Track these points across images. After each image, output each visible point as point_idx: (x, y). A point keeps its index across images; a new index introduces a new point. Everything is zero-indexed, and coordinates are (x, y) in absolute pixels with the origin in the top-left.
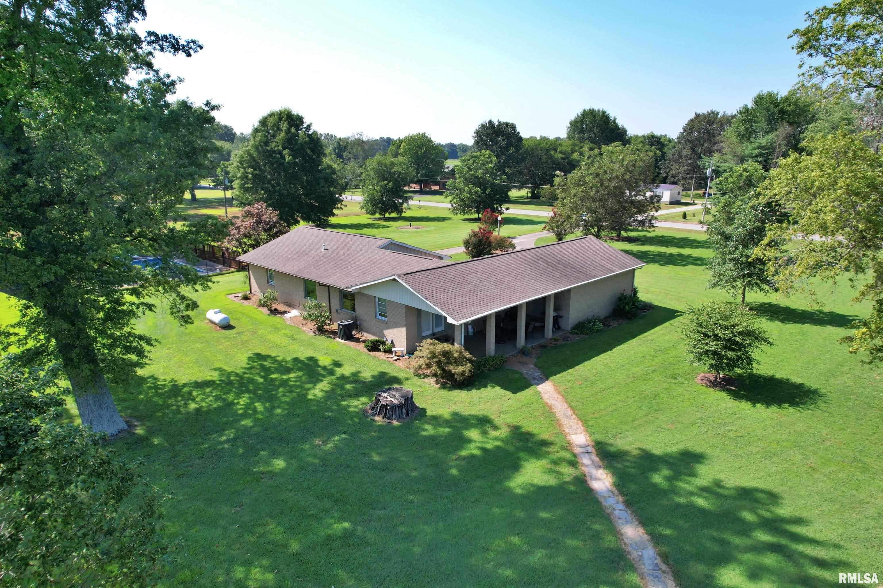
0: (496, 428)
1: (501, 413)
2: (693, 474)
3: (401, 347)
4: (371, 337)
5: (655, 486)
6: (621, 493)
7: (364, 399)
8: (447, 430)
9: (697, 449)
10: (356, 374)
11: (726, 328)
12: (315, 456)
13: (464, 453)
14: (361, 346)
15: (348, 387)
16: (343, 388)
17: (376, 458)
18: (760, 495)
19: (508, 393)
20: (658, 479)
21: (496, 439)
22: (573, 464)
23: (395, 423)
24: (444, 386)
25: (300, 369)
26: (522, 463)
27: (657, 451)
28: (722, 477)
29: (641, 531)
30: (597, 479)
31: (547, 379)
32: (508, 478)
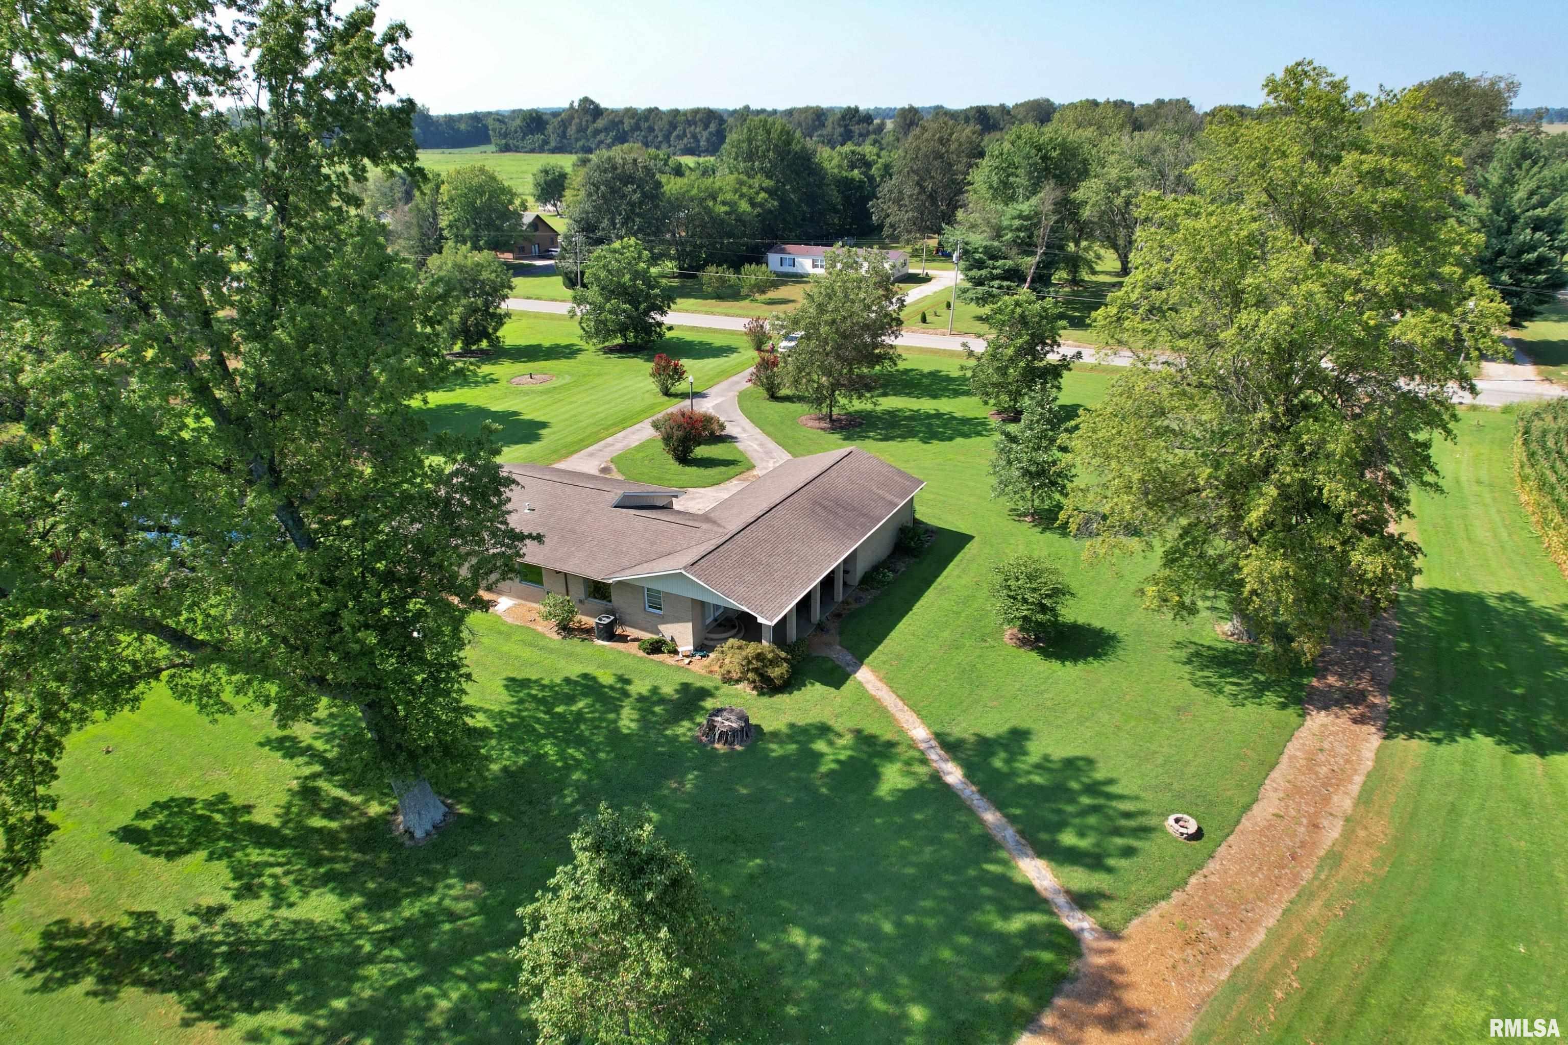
0: (840, 735)
1: (837, 716)
2: (1025, 753)
3: (686, 645)
4: (647, 636)
5: (997, 771)
6: (973, 783)
7: (686, 724)
8: (794, 746)
9: (1024, 725)
10: (655, 690)
11: (1034, 590)
12: (685, 802)
13: (823, 769)
14: (633, 648)
15: (658, 709)
16: (653, 713)
17: (744, 791)
18: (1081, 763)
19: (832, 690)
20: (998, 763)
21: (845, 748)
22: (924, 761)
23: (738, 748)
24: (761, 694)
25: (585, 695)
26: (881, 769)
27: (990, 734)
28: (1049, 751)
29: (998, 814)
30: (949, 773)
31: (862, 663)
32: (873, 788)
